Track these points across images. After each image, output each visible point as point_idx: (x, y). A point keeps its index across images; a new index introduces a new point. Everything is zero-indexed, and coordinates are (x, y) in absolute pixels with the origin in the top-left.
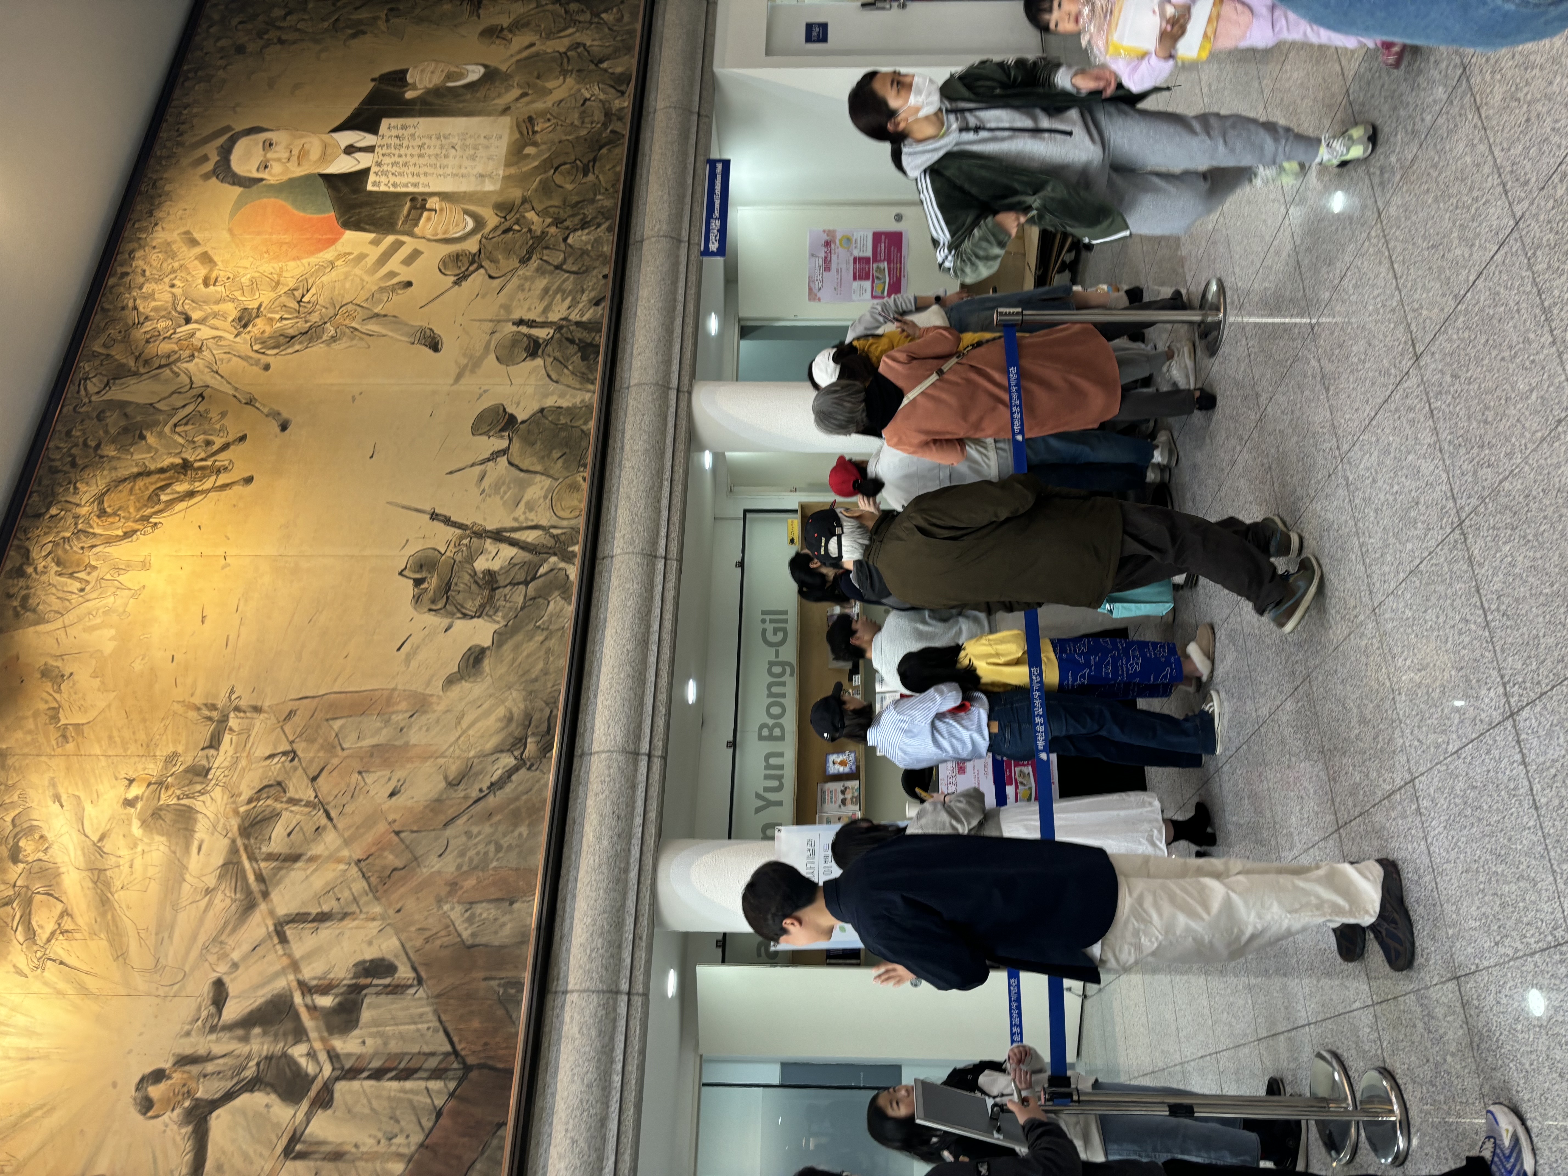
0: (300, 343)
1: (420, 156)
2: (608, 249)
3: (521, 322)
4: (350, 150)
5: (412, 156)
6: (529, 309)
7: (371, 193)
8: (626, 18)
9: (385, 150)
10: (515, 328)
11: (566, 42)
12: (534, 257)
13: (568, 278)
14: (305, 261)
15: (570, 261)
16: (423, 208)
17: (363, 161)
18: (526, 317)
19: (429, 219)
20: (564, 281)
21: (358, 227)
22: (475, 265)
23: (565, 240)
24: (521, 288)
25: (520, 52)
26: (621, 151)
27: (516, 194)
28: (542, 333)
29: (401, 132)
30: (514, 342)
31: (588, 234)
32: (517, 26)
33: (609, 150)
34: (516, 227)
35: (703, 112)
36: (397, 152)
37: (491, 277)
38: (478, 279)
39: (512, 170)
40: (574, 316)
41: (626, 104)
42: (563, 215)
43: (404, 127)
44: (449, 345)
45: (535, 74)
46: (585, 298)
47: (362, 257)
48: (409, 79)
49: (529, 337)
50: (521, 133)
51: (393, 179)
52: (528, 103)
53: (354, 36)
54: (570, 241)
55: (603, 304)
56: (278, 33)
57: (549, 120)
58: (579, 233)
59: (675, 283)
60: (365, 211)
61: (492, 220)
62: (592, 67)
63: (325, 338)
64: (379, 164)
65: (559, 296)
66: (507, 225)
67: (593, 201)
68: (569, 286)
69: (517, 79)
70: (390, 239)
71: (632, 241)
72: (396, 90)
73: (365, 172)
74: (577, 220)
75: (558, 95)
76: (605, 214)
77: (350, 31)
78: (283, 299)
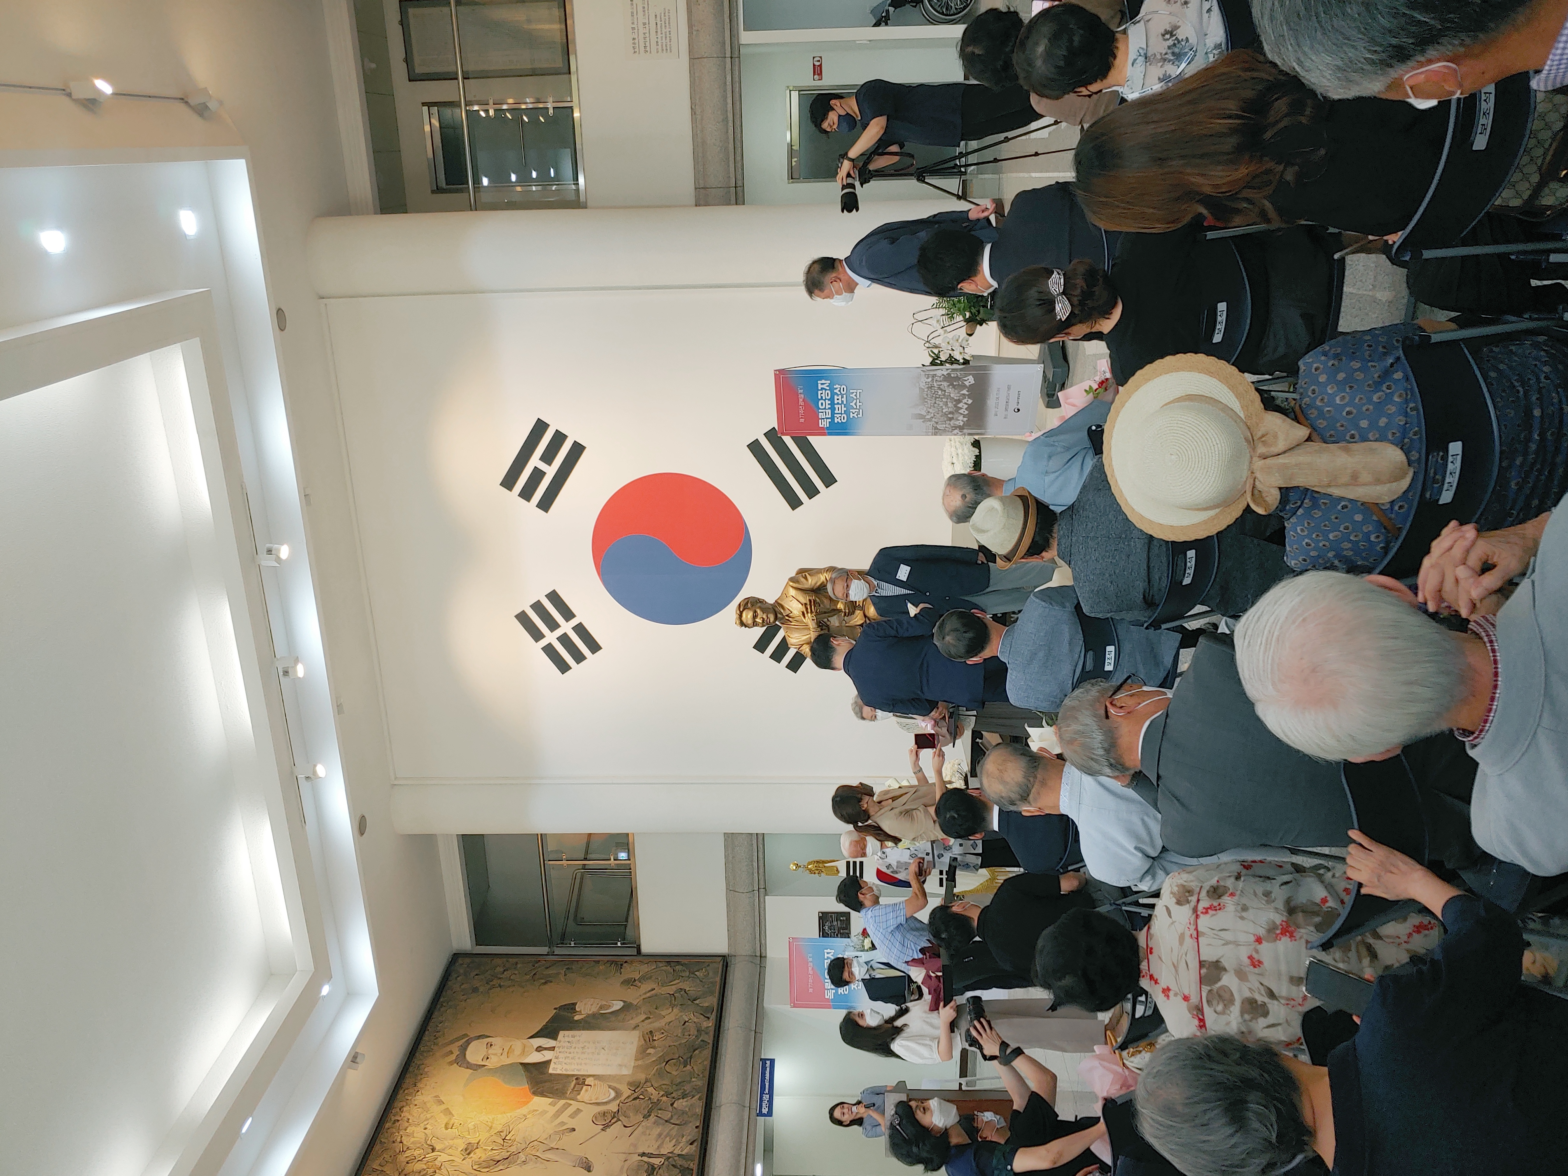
0: (503, 1165)
1: (583, 1053)
2: (699, 1110)
3: (643, 1154)
4: (539, 1049)
5: (577, 1052)
6: (649, 1146)
7: (551, 1074)
8: (711, 974)
9: (561, 1050)
10: (640, 1158)
11: (674, 988)
12: (652, 1114)
13: (673, 1128)
14: (509, 1115)
15: (675, 1117)
16: (584, 1083)
17: (547, 1055)
18: (646, 1152)
19: (587, 1090)
20: (671, 1130)
21: (542, 1094)
22: (615, 1119)
23: (672, 1105)
24: (644, 1133)
25: (645, 993)
26: (707, 1052)
27: (642, 1077)
28: (656, 1161)
29: (570, 1039)
30: (639, 1167)
31: (687, 1101)
32: (643, 979)
33: (700, 1052)
34: (641, 1097)
35: (757, 1030)
36: (568, 1051)
37: (625, 1126)
38: (617, 1127)
39: (640, 1062)
40: (677, 1152)
41: (710, 1025)
42: (671, 1090)
43: (573, 1036)
44: (596, 1168)
45: (655, 1007)
46: (684, 1140)
47: (544, 1112)
48: (577, 1009)
49: (648, 1163)
50: (645, 1040)
51: (565, 1067)
52: (651, 1023)
53: (545, 983)
54: (675, 1105)
55: (695, 1144)
56: (499, 981)
57: (663, 1033)
58: (681, 1100)
59: (741, 1131)
60: (547, 1085)
61: (627, 1092)
62: (690, 1002)
63: (518, 1162)
64: (557, 1058)
65: (668, 1138)
66: (636, 1095)
67: (690, 1082)
68: (674, 1132)
69: (643, 1010)
70: (562, 1102)
71: (713, 1106)
72: (569, 1014)
73: (548, 1062)
74: (679, 1093)
75: (668, 1019)
76: (697, 1090)
77: (543, 981)
78: (495, 1138)
